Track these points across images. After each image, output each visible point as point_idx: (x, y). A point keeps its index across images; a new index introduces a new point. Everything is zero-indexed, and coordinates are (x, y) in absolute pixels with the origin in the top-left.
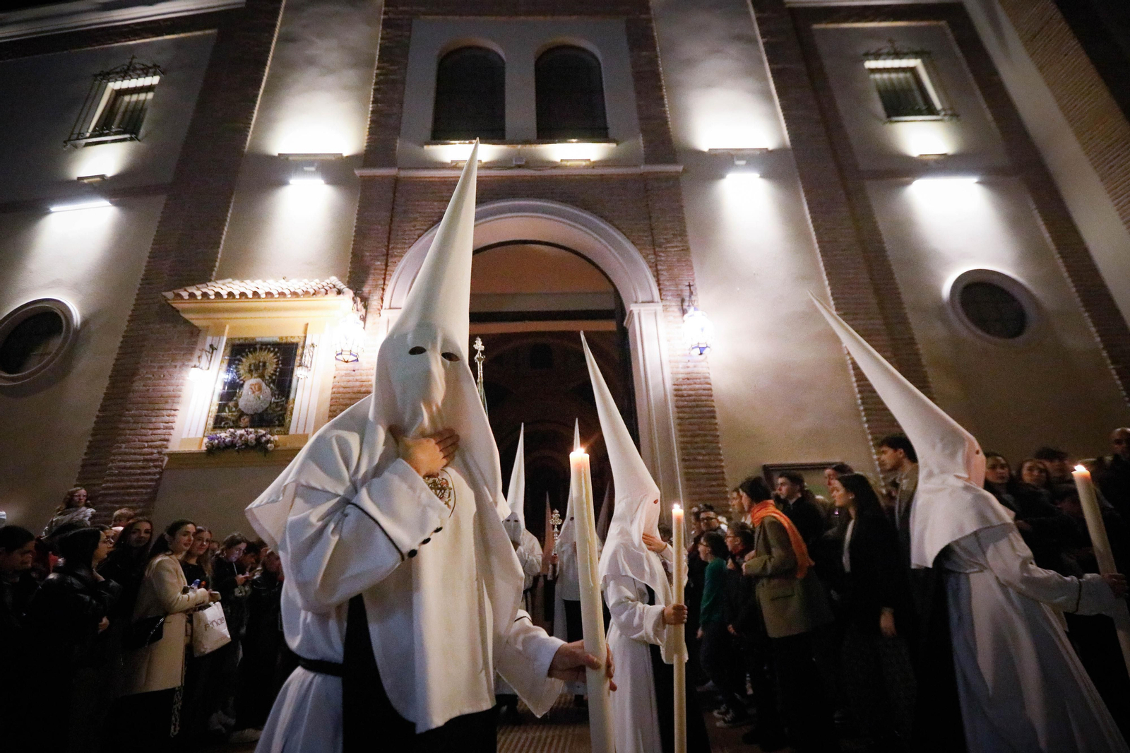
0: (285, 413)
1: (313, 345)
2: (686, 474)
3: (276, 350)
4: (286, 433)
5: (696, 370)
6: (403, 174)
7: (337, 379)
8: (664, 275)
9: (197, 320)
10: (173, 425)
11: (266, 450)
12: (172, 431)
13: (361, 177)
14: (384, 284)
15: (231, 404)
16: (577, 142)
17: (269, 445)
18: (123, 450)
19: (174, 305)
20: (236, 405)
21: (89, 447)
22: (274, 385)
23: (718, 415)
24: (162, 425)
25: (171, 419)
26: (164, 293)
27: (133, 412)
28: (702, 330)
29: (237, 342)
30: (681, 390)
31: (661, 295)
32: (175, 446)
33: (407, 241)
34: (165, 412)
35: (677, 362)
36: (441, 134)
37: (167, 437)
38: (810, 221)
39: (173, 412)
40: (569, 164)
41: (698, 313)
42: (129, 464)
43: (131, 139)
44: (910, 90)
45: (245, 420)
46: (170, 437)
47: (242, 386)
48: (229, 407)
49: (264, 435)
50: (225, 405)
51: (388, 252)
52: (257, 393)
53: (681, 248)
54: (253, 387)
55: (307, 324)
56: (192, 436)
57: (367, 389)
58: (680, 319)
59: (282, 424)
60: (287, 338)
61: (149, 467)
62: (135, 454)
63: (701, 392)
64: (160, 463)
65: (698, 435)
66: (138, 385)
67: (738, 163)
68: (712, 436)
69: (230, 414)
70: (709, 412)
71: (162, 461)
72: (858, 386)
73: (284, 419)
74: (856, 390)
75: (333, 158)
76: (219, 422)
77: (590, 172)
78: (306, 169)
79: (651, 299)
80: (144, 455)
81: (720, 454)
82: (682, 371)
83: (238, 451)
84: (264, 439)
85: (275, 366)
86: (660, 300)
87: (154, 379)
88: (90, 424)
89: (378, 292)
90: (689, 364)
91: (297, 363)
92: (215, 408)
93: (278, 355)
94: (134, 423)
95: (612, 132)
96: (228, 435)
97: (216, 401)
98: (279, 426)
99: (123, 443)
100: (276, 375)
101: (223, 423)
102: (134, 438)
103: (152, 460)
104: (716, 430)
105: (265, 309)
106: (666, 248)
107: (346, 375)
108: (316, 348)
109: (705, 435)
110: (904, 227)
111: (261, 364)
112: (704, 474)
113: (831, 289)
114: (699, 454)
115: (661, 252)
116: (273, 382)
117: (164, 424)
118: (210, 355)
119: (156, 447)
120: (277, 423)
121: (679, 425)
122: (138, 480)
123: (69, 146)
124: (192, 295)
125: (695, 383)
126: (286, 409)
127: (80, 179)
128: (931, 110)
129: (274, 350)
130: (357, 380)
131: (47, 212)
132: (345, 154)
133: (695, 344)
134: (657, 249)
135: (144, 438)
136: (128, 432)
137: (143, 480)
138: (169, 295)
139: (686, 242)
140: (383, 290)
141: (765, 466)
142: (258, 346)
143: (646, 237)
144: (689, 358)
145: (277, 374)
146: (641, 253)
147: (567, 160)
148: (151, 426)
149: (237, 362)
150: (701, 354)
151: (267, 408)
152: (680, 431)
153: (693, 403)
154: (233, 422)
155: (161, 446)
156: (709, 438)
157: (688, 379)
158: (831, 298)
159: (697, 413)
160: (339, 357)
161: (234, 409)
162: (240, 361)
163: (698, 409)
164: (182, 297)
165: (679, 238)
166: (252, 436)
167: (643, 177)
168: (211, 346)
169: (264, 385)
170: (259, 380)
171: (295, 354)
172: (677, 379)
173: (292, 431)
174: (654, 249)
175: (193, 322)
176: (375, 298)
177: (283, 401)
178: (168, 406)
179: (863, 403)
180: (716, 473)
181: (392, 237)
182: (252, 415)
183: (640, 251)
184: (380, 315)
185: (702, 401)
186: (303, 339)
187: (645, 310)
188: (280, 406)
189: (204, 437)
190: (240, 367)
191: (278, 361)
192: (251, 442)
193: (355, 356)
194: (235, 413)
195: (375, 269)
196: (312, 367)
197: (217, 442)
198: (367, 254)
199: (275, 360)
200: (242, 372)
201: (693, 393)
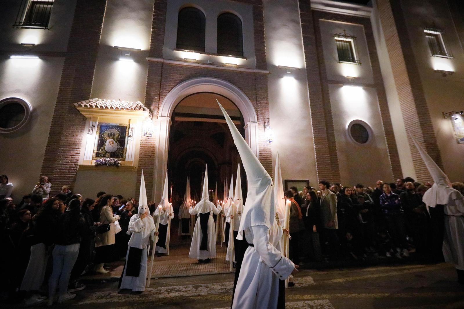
0: (123, 153)
1: (133, 128)
3: (118, 129)
4: (124, 160)
5: (267, 147)
6: (166, 61)
7: (142, 141)
8: (259, 112)
9: (86, 115)
10: (80, 155)
11: (118, 166)
12: (79, 157)
13: (148, 61)
14: (159, 106)
15: (102, 148)
16: (232, 57)
17: (119, 165)
18: (61, 163)
19: (77, 108)
20: (104, 149)
21: (44, 160)
24: (75, 154)
25: (78, 152)
26: (74, 104)
27: (62, 149)
28: (271, 135)
29: (102, 124)
30: (262, 154)
31: (258, 119)
32: (81, 163)
33: (167, 90)
34: (76, 150)
35: (261, 144)
36: (180, 46)
37: (77, 159)
38: (309, 97)
39: (79, 150)
40: (229, 65)
41: (270, 129)
42: (63, 168)
43: (45, 29)
44: (348, 50)
45: (108, 155)
46: (79, 159)
47: (106, 142)
48: (101, 149)
49: (117, 161)
50: (100, 148)
51: (160, 93)
52: (112, 145)
53: (266, 103)
54: (110, 142)
55: (130, 120)
56: (88, 159)
57: (153, 146)
58: (264, 129)
59: (122, 157)
60: (122, 124)
61: (72, 170)
62: (65, 164)
63: (268, 155)
64: (76, 168)
66: (63, 138)
67: (288, 72)
69: (102, 152)
70: (270, 161)
71: (77, 168)
72: (316, 156)
73: (123, 155)
74: (316, 157)
75: (137, 51)
76: (98, 155)
77: (236, 69)
78: (126, 54)
79: (254, 121)
80: (69, 165)
82: (263, 147)
84: (117, 162)
85: (118, 135)
86: (257, 122)
87: (70, 136)
88: (44, 151)
89: (156, 109)
90: (265, 145)
91: (127, 134)
92: (96, 149)
93: (119, 131)
94: (64, 153)
95: (245, 54)
96: (103, 160)
97: (96, 146)
99: (60, 160)
100: (118, 138)
101: (100, 155)
102: (64, 158)
103: (72, 167)
105: (114, 113)
106: (261, 102)
107: (146, 140)
110: (338, 102)
111: (113, 134)
113: (312, 123)
115: (259, 104)
116: (118, 141)
117: (76, 154)
118: (92, 129)
119: (73, 162)
120: (120, 156)
122: (67, 174)
123: (15, 28)
124: (86, 106)
125: (266, 152)
126: (123, 151)
127: (22, 44)
128: (353, 60)
130: (149, 142)
131: (9, 58)
132: (142, 50)
133: (268, 139)
134: (258, 102)
135: (68, 159)
136: (61, 156)
137: (70, 174)
138: (76, 104)
139: (268, 101)
140: (158, 108)
141: (285, 180)
142: (111, 127)
143: (254, 97)
144: (265, 143)
145: (119, 138)
146: (252, 103)
147: (228, 64)
148: (71, 154)
149: (103, 132)
150: (270, 143)
151: (116, 150)
153: (265, 158)
154: (103, 155)
155: (75, 162)
156: (269, 170)
157: (264, 150)
158: (312, 126)
160: (146, 135)
161: (103, 150)
163: (266, 160)
164: (81, 106)
165: (265, 99)
166: (113, 161)
167: (255, 74)
168: (93, 125)
169: (114, 142)
170: (112, 140)
171: (126, 131)
172: (261, 150)
173: (126, 159)
174: (257, 102)
175: (85, 115)
176: (156, 111)
177: (122, 148)
178: (77, 147)
179: (317, 162)
181: (161, 87)
182: (110, 153)
183: (252, 102)
184: (158, 118)
185: (268, 158)
186: (128, 125)
187: (252, 125)
188: (121, 150)
189: (92, 160)
190: (104, 134)
191: (119, 133)
192: (113, 163)
193: (151, 135)
194: (104, 152)
195: (155, 100)
196: (133, 136)
197: (99, 162)
198: (152, 93)
199: (118, 133)
200: (105, 136)
201: (265, 155)
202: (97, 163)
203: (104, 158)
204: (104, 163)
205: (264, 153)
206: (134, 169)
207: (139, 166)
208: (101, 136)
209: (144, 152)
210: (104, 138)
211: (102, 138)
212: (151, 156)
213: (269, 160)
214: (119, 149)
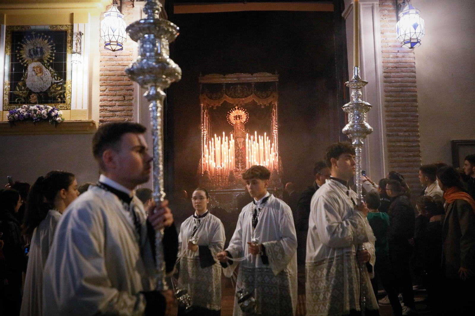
0: (65, 92)
1: (80, 34)
2: (389, 147)
3: (49, 37)
4: (68, 108)
5: (403, 59)
7: (103, 63)
11: (56, 122)
15: (20, 84)
17: (58, 119)
20: (25, 85)
22: (52, 67)
23: (419, 99)
28: (415, 27)
29: (15, 30)
30: (390, 77)
35: (388, 52)
41: (413, 11)
47: (26, 69)
48: (19, 86)
49: (53, 110)
50: (16, 84)
52: (39, 74)
54: (35, 69)
55: (72, 15)
58: (394, 14)
59: (63, 101)
60: (56, 26)
63: (406, 79)
65: (401, 116)
68: (412, 116)
69: (21, 92)
70: (412, 96)
73: (64, 97)
81: (418, 131)
82: (392, 60)
83: (34, 123)
84: (53, 114)
85: (50, 51)
90: (399, 55)
91: (68, 49)
92: (7, 87)
93: (52, 41)
96: (24, 110)
97: (7, 80)
98: (61, 102)
100: (52, 59)
101: (17, 100)
104: (416, 111)
107: (111, 60)
108: (83, 36)
109: (407, 116)
111: (39, 49)
112: (404, 147)
114: (401, 131)
116: (51, 65)
120: (59, 100)
121: (386, 106)
125: (402, 72)
126: (65, 89)
129: (47, 37)
130: (119, 65)
133: (407, 38)
141: (453, 141)
142: (33, 33)
144: (399, 49)
145: (54, 58)
149: (18, 48)
150: (412, 48)
151: (50, 87)
152: (387, 111)
153: (400, 89)
154: (24, 98)
156: (410, 118)
157: (396, 67)
159: (401, 97)
160: (107, 47)
161: (23, 88)
162: (21, 47)
163: (402, 94)
169: (44, 68)
170: (39, 63)
171: (66, 42)
172: (388, 67)
173: (73, 107)
177: (61, 82)
180: (413, 146)
182: (38, 93)
184: (133, 7)
185: (407, 86)
186: (70, 27)
187: (363, 5)
188: (60, 86)
189: (3, 110)
190: (21, 52)
191: (52, 47)
192: (44, 116)
193: (121, 46)
194: (25, 92)
196: (82, 53)
197: (16, 115)
199: (50, 46)
200: (24, 56)
201: (399, 79)
202: (13, 117)
203: (26, 106)
204: (26, 117)
205: (398, 74)
206: (90, 127)
207: (101, 121)
208: (16, 57)
209: (109, 88)
210: (23, 61)
211: (18, 61)
212: (124, 97)
213: (409, 91)
214: (55, 83)
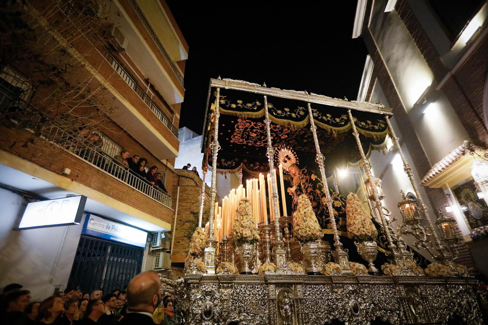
3: (468, 186)
6: (453, 71)
9: (436, 187)
13: (441, 89)
14: (486, 130)
29: (454, 188)
33: (480, 101)
50: (469, 217)
52: (475, 209)
54: (472, 206)
60: (468, 179)
75: (428, 90)
76: (471, 225)
78: (424, 103)
89: (486, 136)
92: (466, 220)
93: (470, 188)
96: (475, 232)
97: (464, 216)
111: (468, 195)
118: (449, 198)
124: (428, 179)
151: (483, 214)
162: (461, 196)
164: (426, 182)
166: (483, 231)
168: (449, 195)
169: (475, 204)
170: (472, 202)
195: (477, 126)
198: (468, 121)
202: (472, 238)
203: (476, 229)
204: (476, 237)
